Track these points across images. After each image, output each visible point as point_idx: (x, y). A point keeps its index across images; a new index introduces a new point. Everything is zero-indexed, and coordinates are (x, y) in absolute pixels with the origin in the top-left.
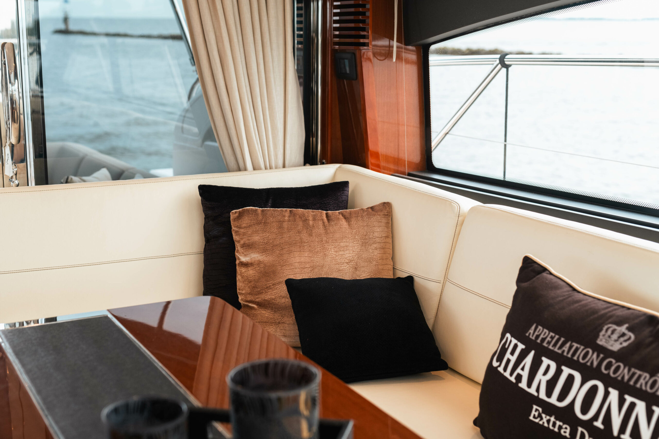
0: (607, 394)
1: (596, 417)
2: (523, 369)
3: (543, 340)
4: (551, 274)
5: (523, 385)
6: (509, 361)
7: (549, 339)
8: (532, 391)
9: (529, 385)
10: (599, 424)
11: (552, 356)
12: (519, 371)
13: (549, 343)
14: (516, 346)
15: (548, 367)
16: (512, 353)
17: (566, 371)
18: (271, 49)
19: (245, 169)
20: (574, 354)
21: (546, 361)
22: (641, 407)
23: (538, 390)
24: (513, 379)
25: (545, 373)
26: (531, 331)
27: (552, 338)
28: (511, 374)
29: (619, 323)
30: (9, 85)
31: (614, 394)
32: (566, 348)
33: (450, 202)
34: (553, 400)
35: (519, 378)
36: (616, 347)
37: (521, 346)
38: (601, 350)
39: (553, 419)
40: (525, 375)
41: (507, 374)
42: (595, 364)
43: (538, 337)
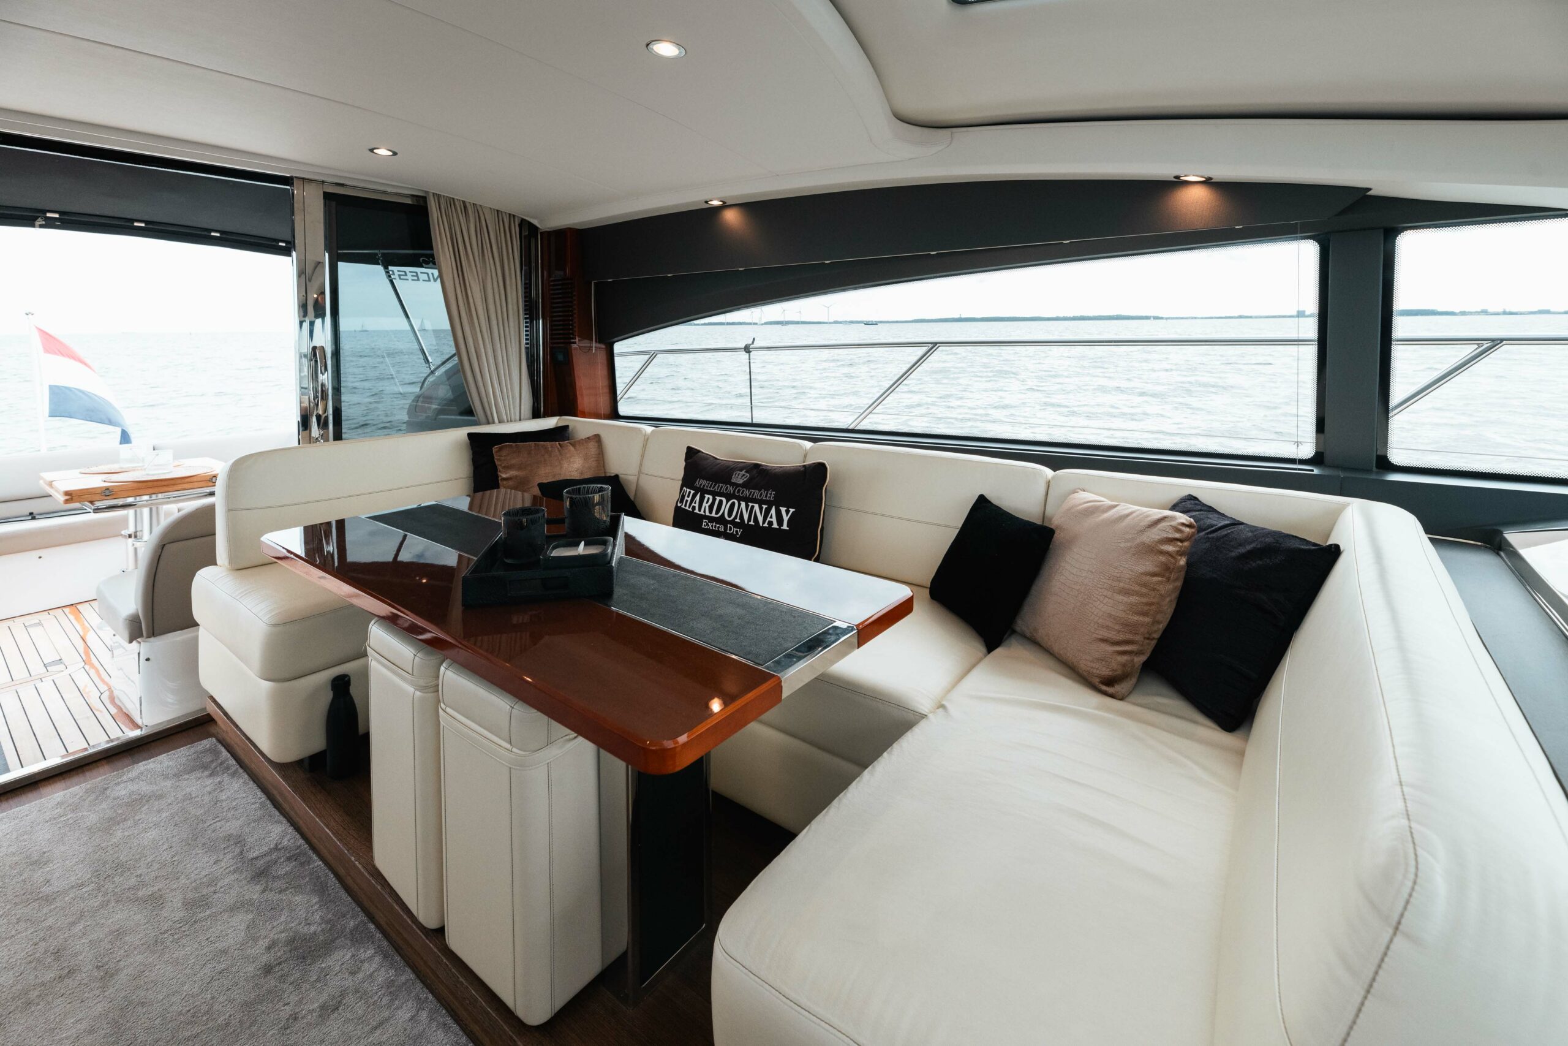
0: (740, 505)
1: (736, 517)
2: (695, 503)
3: (704, 486)
4: (703, 453)
5: (697, 511)
6: (687, 501)
7: (707, 485)
8: (702, 512)
9: (700, 510)
10: (738, 520)
11: (709, 493)
12: (693, 504)
13: (707, 487)
14: (690, 492)
15: (709, 499)
16: (688, 497)
17: (718, 499)
18: (511, 347)
19: (494, 423)
20: (721, 489)
21: (707, 496)
22: (756, 507)
23: (705, 511)
24: (690, 509)
25: (707, 503)
26: (697, 483)
27: (709, 484)
28: (689, 508)
29: (741, 470)
30: (320, 375)
31: (743, 504)
32: (716, 487)
33: (639, 429)
34: (713, 514)
35: (694, 508)
36: (741, 482)
37: (692, 492)
38: (733, 484)
39: (714, 524)
40: (697, 505)
41: (687, 508)
42: (732, 492)
43: (701, 485)
